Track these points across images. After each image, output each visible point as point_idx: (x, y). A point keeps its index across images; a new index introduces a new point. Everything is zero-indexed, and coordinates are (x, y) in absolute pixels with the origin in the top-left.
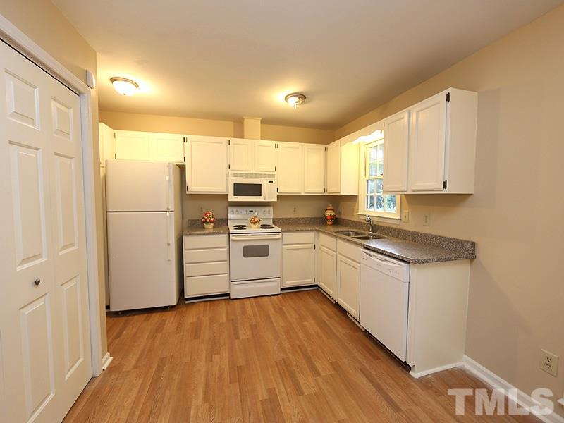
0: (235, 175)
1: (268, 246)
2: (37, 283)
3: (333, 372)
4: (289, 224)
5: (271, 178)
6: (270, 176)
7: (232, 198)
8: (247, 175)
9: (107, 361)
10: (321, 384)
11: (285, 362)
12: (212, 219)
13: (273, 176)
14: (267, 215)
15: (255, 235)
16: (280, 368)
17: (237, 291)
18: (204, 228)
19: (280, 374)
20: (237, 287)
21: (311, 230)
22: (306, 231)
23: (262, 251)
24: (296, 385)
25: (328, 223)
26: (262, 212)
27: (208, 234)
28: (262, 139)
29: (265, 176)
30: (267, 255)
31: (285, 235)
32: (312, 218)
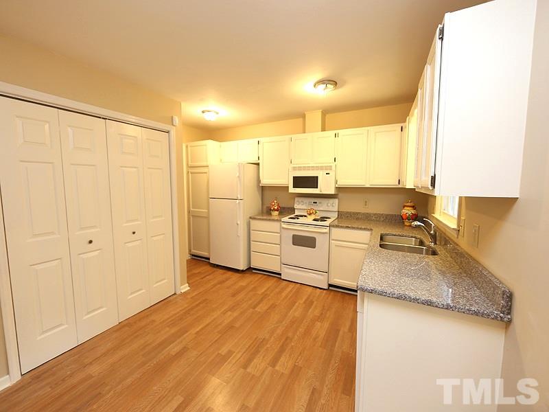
0: (294, 169)
1: (315, 239)
2: (134, 233)
3: (287, 372)
4: (357, 219)
5: (328, 170)
6: (326, 168)
7: (292, 190)
8: (305, 168)
9: (185, 288)
10: (266, 373)
11: (262, 341)
12: (276, 208)
13: (330, 168)
14: (331, 207)
15: (305, 226)
16: (254, 343)
17: (287, 274)
18: (271, 214)
19: (249, 347)
20: (287, 270)
21: (365, 229)
22: (358, 228)
23: (308, 242)
24: (249, 361)
25: (406, 224)
26: (326, 205)
27: (274, 220)
28: (322, 131)
29: (321, 168)
30: (314, 247)
31: (334, 230)
32: (388, 215)
